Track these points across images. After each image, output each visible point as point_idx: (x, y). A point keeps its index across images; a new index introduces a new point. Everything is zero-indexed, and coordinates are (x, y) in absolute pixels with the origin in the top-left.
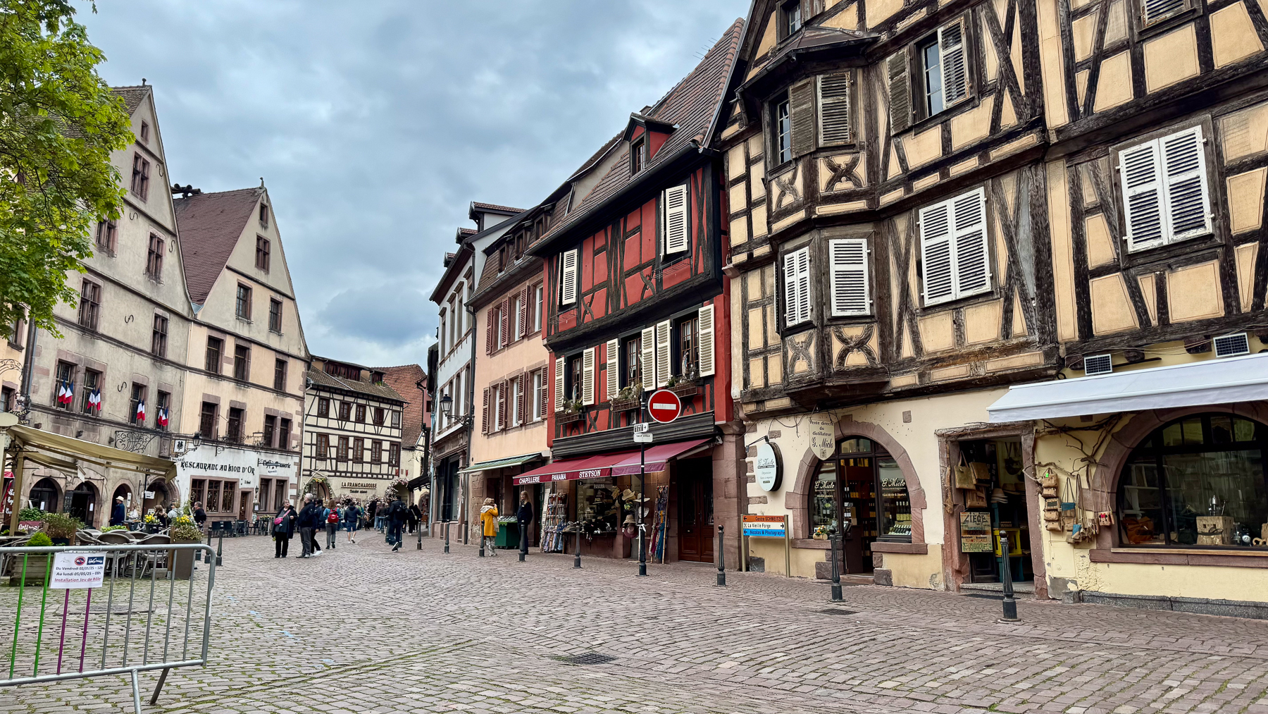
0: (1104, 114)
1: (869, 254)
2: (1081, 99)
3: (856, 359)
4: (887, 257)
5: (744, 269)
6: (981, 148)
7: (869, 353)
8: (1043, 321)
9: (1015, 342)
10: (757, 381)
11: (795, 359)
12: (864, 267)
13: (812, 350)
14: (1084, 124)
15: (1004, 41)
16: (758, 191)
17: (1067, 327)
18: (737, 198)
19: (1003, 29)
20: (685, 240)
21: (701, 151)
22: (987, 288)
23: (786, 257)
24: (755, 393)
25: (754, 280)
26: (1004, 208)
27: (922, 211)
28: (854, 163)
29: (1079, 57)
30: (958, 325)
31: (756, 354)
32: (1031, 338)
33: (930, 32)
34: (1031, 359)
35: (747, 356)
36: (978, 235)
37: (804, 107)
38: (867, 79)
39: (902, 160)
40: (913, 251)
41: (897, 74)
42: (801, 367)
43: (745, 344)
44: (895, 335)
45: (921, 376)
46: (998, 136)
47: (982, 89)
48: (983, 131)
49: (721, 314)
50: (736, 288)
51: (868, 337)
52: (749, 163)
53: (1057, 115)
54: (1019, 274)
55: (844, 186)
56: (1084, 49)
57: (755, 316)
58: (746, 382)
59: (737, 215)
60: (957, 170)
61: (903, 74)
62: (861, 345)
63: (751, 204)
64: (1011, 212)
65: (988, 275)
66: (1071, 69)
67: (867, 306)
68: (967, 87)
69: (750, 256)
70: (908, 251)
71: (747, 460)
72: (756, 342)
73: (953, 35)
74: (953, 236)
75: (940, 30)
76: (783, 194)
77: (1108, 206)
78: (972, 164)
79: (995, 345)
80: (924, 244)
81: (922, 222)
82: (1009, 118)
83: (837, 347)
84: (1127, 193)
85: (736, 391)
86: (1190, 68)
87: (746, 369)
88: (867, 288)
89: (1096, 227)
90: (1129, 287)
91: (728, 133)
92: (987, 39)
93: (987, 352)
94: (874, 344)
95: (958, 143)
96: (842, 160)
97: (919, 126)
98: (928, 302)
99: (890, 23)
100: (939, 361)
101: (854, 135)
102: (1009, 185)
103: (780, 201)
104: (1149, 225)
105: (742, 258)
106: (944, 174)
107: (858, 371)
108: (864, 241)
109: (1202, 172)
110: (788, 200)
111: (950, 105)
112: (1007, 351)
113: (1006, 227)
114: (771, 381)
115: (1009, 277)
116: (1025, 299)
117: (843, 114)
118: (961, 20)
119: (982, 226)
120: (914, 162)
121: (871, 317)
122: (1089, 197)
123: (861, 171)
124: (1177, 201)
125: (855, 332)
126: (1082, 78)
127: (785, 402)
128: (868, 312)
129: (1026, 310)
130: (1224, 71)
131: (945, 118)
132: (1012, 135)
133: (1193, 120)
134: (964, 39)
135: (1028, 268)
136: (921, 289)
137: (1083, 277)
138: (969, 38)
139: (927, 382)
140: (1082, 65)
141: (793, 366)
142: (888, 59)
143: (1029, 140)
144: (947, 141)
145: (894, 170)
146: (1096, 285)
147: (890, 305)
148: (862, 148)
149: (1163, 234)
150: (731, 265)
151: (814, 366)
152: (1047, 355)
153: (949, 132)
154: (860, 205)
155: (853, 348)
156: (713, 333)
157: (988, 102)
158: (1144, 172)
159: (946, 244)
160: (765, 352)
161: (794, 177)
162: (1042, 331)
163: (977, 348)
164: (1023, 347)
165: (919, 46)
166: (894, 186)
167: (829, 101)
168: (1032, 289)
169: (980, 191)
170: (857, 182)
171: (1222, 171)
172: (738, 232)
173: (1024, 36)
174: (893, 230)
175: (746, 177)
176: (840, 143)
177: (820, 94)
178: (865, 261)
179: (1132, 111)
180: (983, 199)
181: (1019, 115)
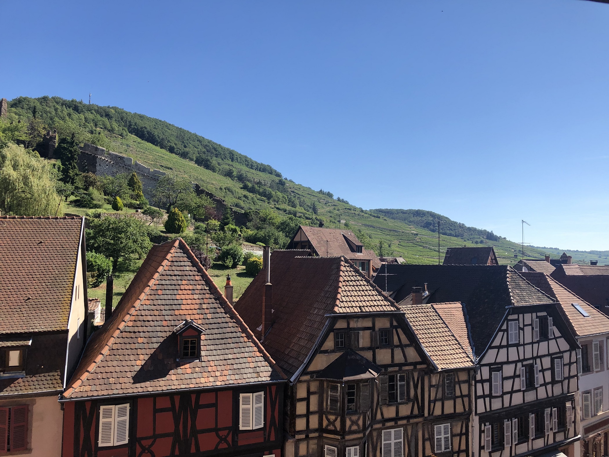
0: (435, 416)
2: (431, 411)
6: (408, 418)
14: (431, 417)
15: (416, 387)
18: (301, 408)
19: (416, 383)
20: (263, 422)
21: (291, 384)
26: (408, 436)
27: (383, 431)
29: (432, 399)
33: (395, 374)
36: (400, 442)
39: (382, 414)
40: (379, 444)
41: (383, 383)
46: (412, 416)
47: (409, 400)
48: (408, 413)
50: (290, 448)
52: (309, 393)
59: (301, 416)
63: (309, 413)
66: (429, 401)
73: (402, 379)
74: (393, 441)
75: (398, 375)
77: (431, 439)
80: (383, 443)
81: (383, 435)
82: (416, 411)
84: (436, 437)
86: (452, 411)
89: (428, 444)
91: (304, 378)
92: (412, 383)
97: (390, 405)
99: (386, 366)
104: (439, 446)
106: (396, 423)
109: (449, 435)
111: (400, 401)
113: (408, 441)
118: (405, 374)
119: (402, 440)
120: (387, 416)
122: (427, 436)
124: (445, 441)
126: (432, 405)
130: (457, 413)
131: (398, 404)
132: (416, 417)
133: (449, 422)
138: (407, 381)
140: (432, 401)
142: (380, 377)
144: (397, 412)
145: (379, 417)
149: (442, 450)
153: (399, 409)
157: (410, 404)
159: (390, 444)
161: (359, 419)
166: (379, 422)
169: (402, 429)
172: (301, 424)
175: (307, 400)
179: (441, 417)
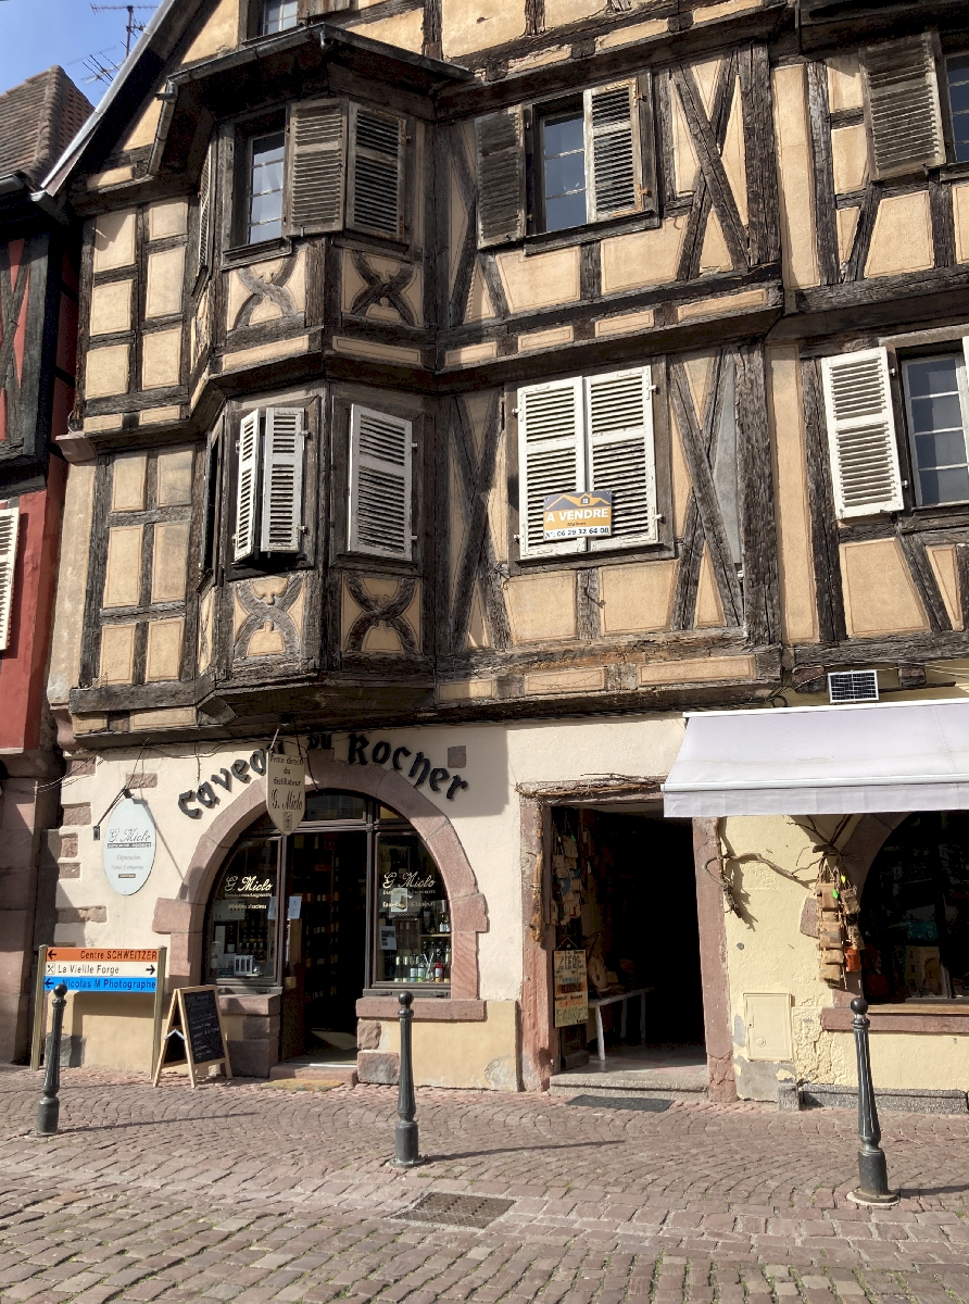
0: (882, 282)
1: (415, 450)
2: (844, 251)
3: (381, 641)
4: (445, 464)
5: (106, 449)
6: (661, 298)
7: (404, 632)
8: (756, 606)
9: (700, 634)
10: (115, 667)
12: (406, 472)
13: (298, 612)
16: (165, 299)
17: (801, 621)
18: (107, 309)
19: (709, 115)
21: (37, 196)
22: (650, 538)
24: (108, 693)
25: (128, 474)
30: (588, 601)
31: (119, 616)
32: (732, 632)
33: (568, 93)
34: (734, 667)
35: (95, 620)
37: (323, 147)
38: (431, 142)
41: (495, 147)
42: (265, 644)
43: (94, 593)
44: (453, 605)
45: (503, 683)
48: (665, 269)
49: (36, 530)
50: (81, 481)
51: (404, 601)
52: (144, 247)
53: (804, 269)
54: (713, 522)
55: (382, 313)
57: (124, 545)
58: (88, 671)
59: (105, 340)
60: (609, 327)
61: (511, 150)
62: (392, 614)
63: (140, 325)
64: (698, 414)
65: (652, 517)
67: (408, 545)
68: (638, 194)
69: (131, 422)
70: (488, 457)
71: (63, 830)
72: (121, 589)
76: (253, 299)
78: (640, 321)
79: (661, 638)
80: (525, 449)
83: (350, 612)
85: (60, 685)
87: (92, 644)
88: (408, 511)
90: (914, 563)
91: (111, 178)
92: (678, 125)
93: (643, 647)
94: (413, 615)
95: (609, 285)
96: (385, 267)
97: (538, 239)
98: (526, 552)
100: (544, 658)
101: (407, 229)
102: (697, 372)
103: (246, 315)
105: (113, 422)
107: (384, 664)
108: (408, 426)
110: (264, 313)
111: (605, 216)
112: (682, 650)
114: (151, 672)
115: (693, 524)
116: (721, 562)
117: (391, 186)
118: (630, 84)
121: (413, 564)
123: (414, 294)
125: (382, 589)
126: (847, 220)
127: (183, 718)
128: (407, 556)
129: (724, 582)
131: (590, 236)
134: (634, 115)
135: (730, 513)
136: (513, 527)
137: (828, 539)
139: (514, 694)
141: (243, 639)
142: (479, 120)
143: (754, 298)
145: (479, 308)
146: (848, 554)
147: (446, 550)
148: (418, 257)
150: (80, 434)
152: (763, 663)
153: (597, 262)
154: (409, 356)
155: (377, 618)
156: (11, 565)
160: (143, 613)
161: (287, 272)
162: (754, 620)
163: (624, 641)
164: (719, 644)
165: (542, 112)
166: (477, 336)
167: (368, 154)
168: (735, 548)
170: (406, 315)
172: (103, 373)
173: (749, 132)
174: (461, 417)
175: (137, 274)
176: (382, 233)
177: (352, 136)
178: (408, 461)
180: (647, 387)
181: (737, 255)
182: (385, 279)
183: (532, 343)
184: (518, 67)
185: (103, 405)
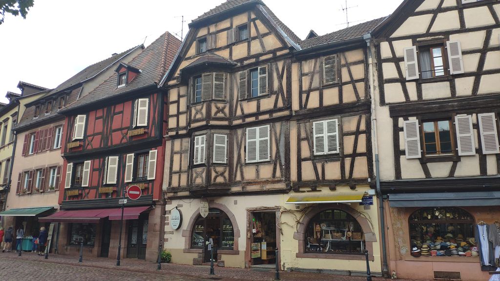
0: (310, 110)
1: (227, 141)
2: (303, 104)
3: (220, 180)
4: (234, 143)
5: (173, 138)
6: (270, 112)
7: (225, 178)
8: (286, 173)
9: (276, 179)
10: (175, 184)
11: (196, 178)
12: (225, 146)
13: (204, 175)
14: (303, 111)
15: (280, 78)
16: (183, 108)
17: (294, 177)
18: (173, 109)
19: (280, 73)
20: (146, 122)
21: (159, 87)
22: (268, 160)
23: (196, 137)
24: (173, 188)
25: (177, 143)
26: (276, 134)
27: (247, 129)
28: (224, 108)
29: (304, 89)
30: (257, 171)
31: (176, 173)
32: (282, 179)
33: (255, 67)
34: (281, 186)
35: (171, 173)
36: (266, 141)
37: (208, 83)
38: (231, 77)
39: (242, 110)
40: (243, 142)
41: (242, 79)
42: (199, 181)
43: (171, 168)
44: (234, 172)
45: (243, 188)
46: (276, 109)
47: (272, 92)
48: (271, 106)
49: (160, 155)
50: (168, 144)
51: (225, 172)
52: (179, 96)
53: (295, 106)
54: (279, 156)
55: (220, 115)
56: (305, 87)
57: (176, 158)
58: (170, 184)
59: (172, 116)
60: (261, 118)
61: (245, 80)
62: (222, 174)
63: (179, 113)
64: (278, 135)
65: (269, 155)
66: (301, 92)
67: (226, 160)
68: (267, 90)
69: (177, 133)
70: (241, 142)
71: (166, 216)
72: (176, 168)
73: (263, 71)
74: (258, 140)
75: (259, 68)
76: (197, 113)
77: (309, 139)
78: (267, 117)
79: (270, 180)
80: (247, 141)
81: (247, 133)
82: (280, 104)
83: (213, 174)
84: (315, 136)
85: (165, 187)
86: (336, 101)
87: (171, 178)
88: (226, 153)
89: (305, 145)
90: (314, 166)
91: (172, 83)
92: (275, 75)
93: (267, 182)
94: (227, 174)
95: (262, 109)
96: (221, 105)
97: (249, 99)
98: (247, 162)
99: (241, 60)
100: (250, 183)
101: (225, 97)
102: (278, 125)
103: (195, 116)
104: (321, 147)
105: (174, 133)
106: (257, 118)
107: (220, 184)
108: (226, 136)
109: (337, 133)
110: (199, 116)
111: (261, 95)
112: (274, 182)
113: (276, 140)
114: (181, 184)
115: (276, 157)
116: (281, 165)
117: (222, 88)
118: (266, 66)
119: (268, 138)
120: (246, 112)
121: (227, 164)
122: (303, 135)
123: (227, 110)
124: (329, 141)
125: (220, 169)
126: (304, 96)
127: (187, 193)
128: (225, 162)
129: (281, 169)
130: (346, 104)
131: (258, 99)
132: (281, 110)
133: (335, 117)
134: (267, 73)
135: (282, 155)
136: (245, 157)
137: (300, 160)
138: (269, 73)
139: (245, 190)
140: (305, 92)
141: (195, 180)
142: (239, 73)
143: (286, 113)
144: (258, 107)
145: (239, 113)
146: (304, 164)
147: (233, 161)
148: (228, 102)
149: (325, 151)
150: (168, 136)
151: (204, 181)
152: (287, 185)
153: (260, 104)
154: (226, 123)
155: (219, 175)
156: (156, 162)
157: (274, 97)
158: (320, 131)
159: (255, 142)
160: (180, 172)
161: (202, 108)
162: (286, 177)
163: (264, 180)
164: (279, 181)
165: (251, 71)
166: (239, 118)
167: (217, 83)
168: (283, 162)
169: (268, 126)
170: (225, 114)
171: (343, 134)
172: (172, 123)
173: (287, 78)
174: (236, 134)
175: (178, 102)
176: (220, 99)
177: (214, 79)
178: (226, 143)
179: (318, 110)
180: (269, 129)
181: (284, 104)
182: (221, 108)
183: (248, 120)
184: (246, 62)
185: (172, 130)
